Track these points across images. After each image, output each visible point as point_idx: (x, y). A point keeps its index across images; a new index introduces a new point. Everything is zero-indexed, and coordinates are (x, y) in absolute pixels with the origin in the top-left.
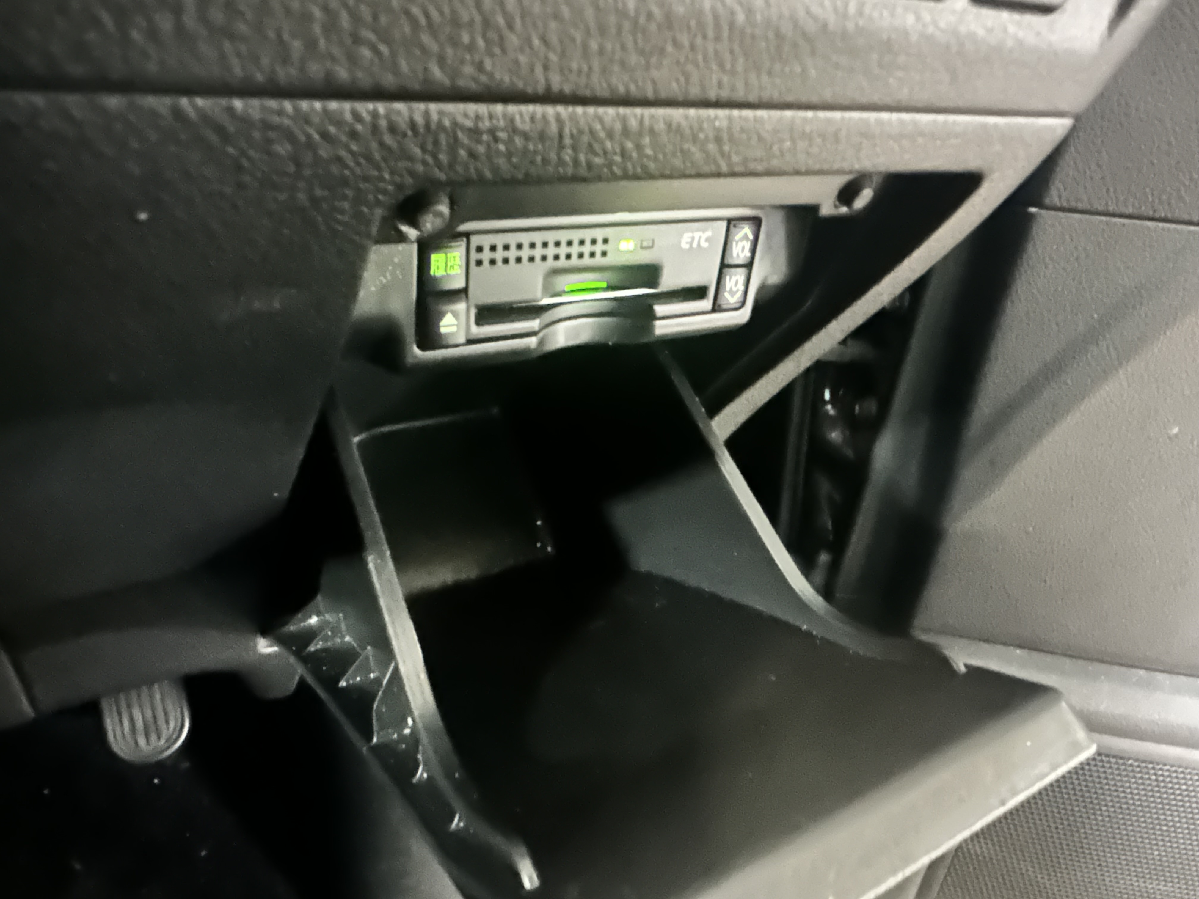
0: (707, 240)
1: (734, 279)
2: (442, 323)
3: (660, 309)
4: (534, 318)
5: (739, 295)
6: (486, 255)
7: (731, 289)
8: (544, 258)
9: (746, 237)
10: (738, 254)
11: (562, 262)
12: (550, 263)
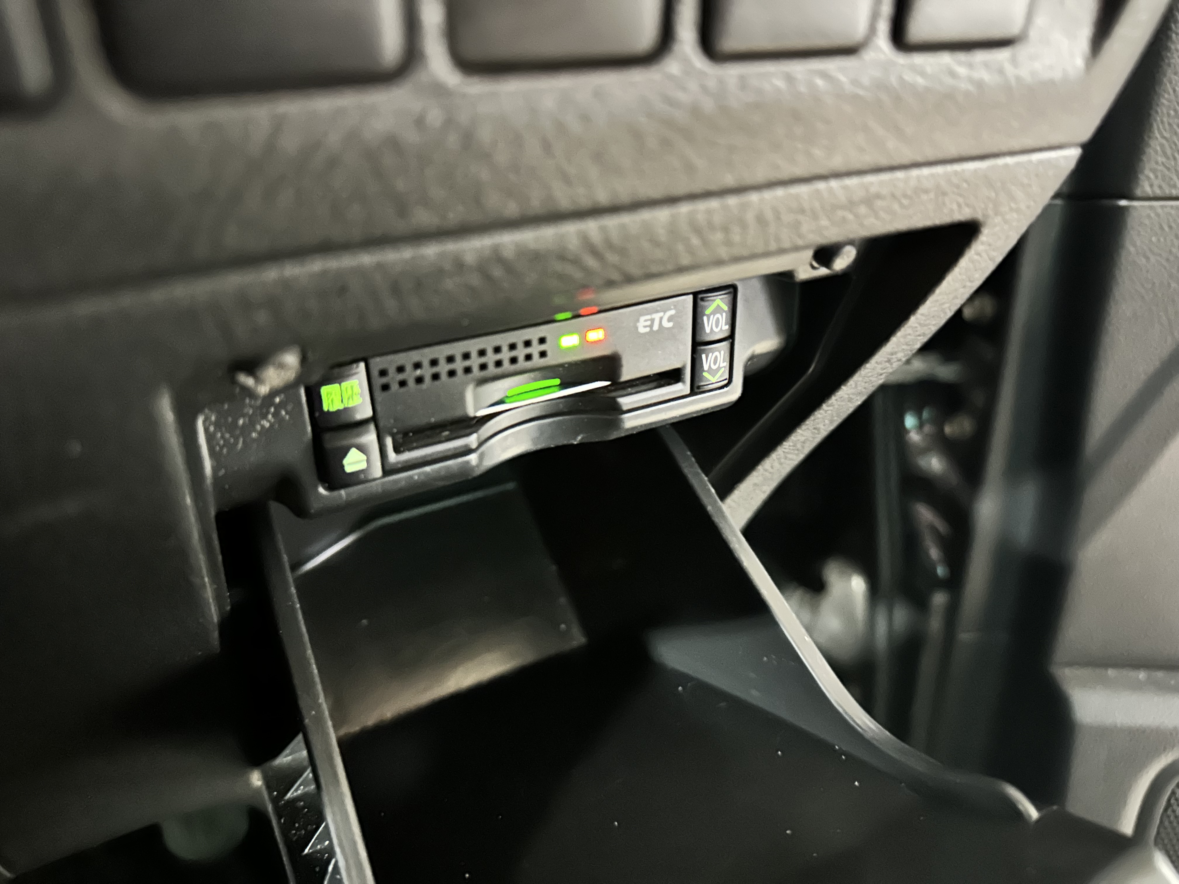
0: (671, 319)
1: (713, 356)
2: (346, 462)
3: (626, 402)
5: (722, 372)
6: (393, 378)
7: (712, 367)
8: (468, 370)
9: (718, 309)
10: (713, 329)
11: (492, 370)
12: (477, 373)
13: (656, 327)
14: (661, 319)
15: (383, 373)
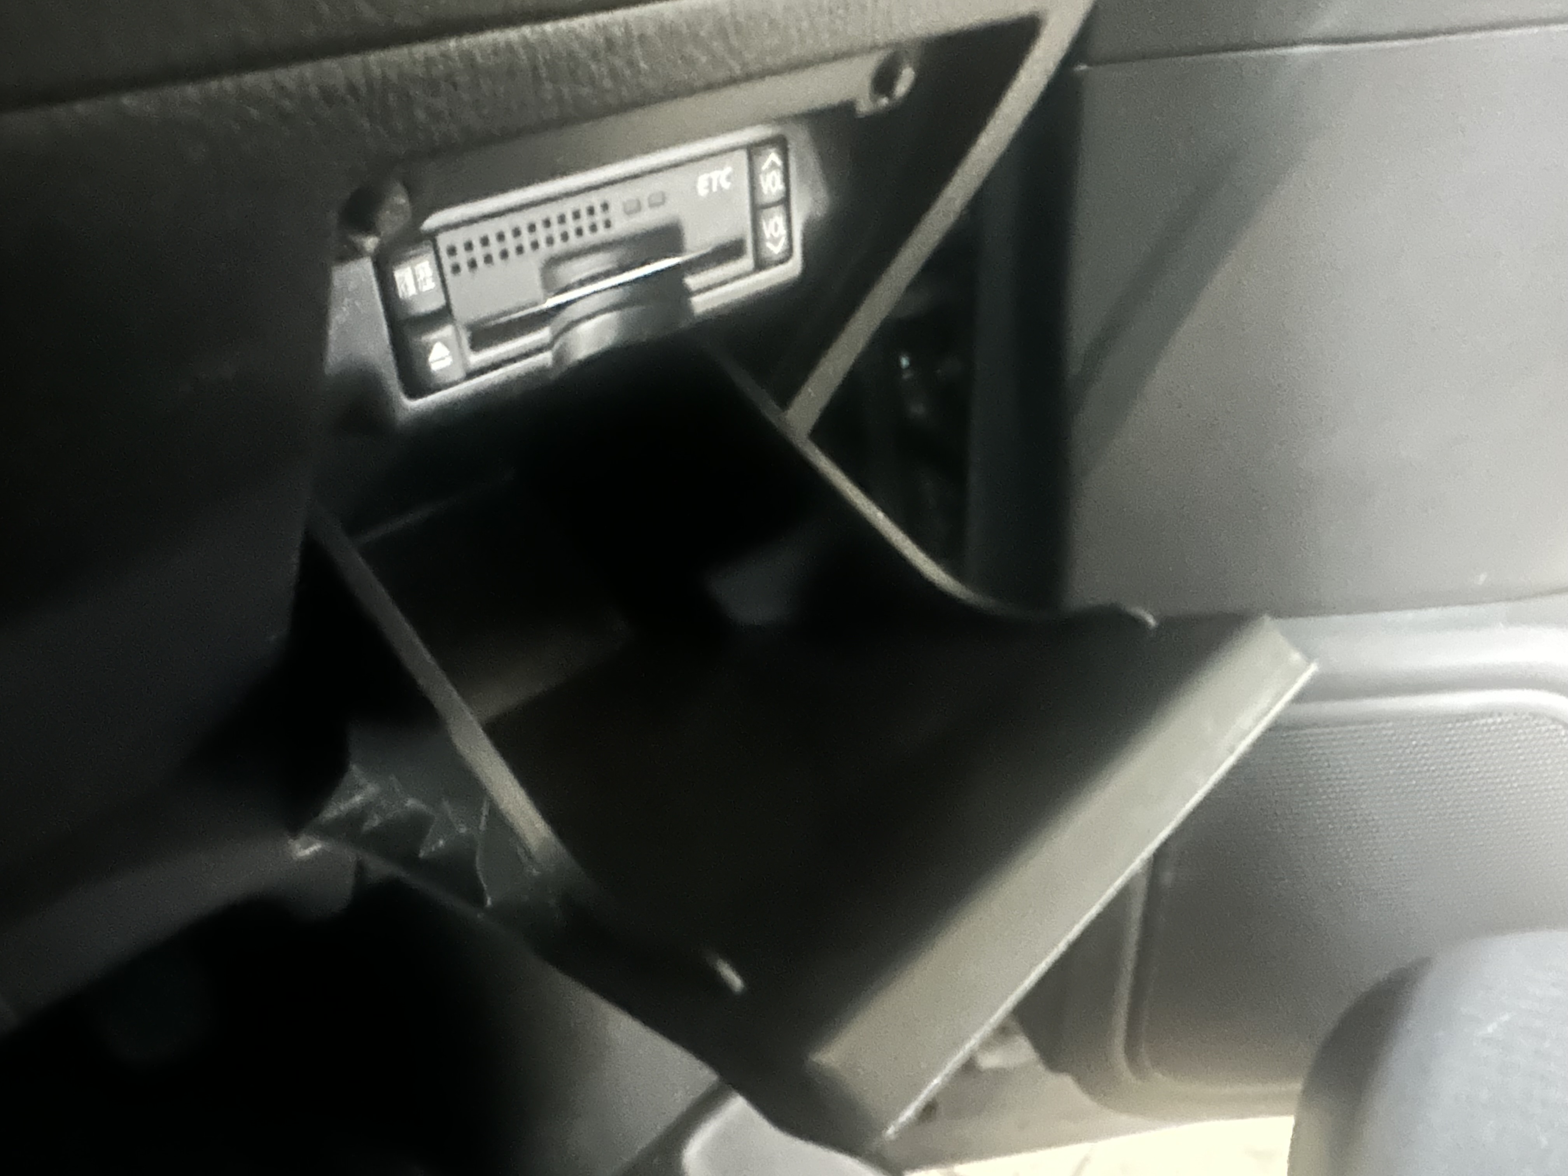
0: (729, 178)
1: (772, 223)
2: (432, 358)
3: (692, 281)
4: (543, 326)
5: (783, 241)
6: (462, 258)
7: (772, 235)
8: (535, 245)
9: (773, 166)
10: (769, 191)
11: (559, 246)
12: (544, 251)
13: (715, 189)
14: (718, 179)
15: (452, 251)
